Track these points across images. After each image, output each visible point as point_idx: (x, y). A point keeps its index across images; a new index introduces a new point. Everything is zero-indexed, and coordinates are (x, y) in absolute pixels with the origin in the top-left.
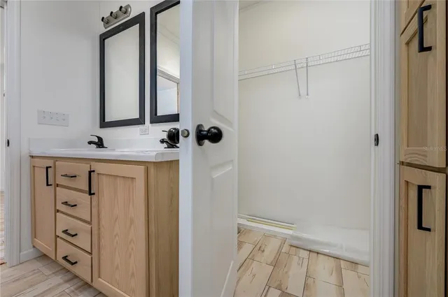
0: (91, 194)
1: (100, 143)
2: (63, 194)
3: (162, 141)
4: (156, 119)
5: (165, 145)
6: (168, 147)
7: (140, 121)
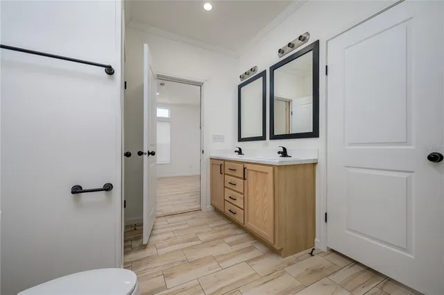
0: (244, 179)
1: (240, 152)
2: (228, 179)
3: (279, 153)
4: (273, 137)
5: (281, 155)
6: (282, 156)
7: (263, 138)
